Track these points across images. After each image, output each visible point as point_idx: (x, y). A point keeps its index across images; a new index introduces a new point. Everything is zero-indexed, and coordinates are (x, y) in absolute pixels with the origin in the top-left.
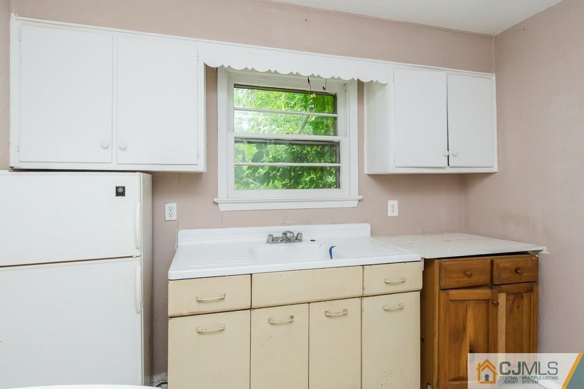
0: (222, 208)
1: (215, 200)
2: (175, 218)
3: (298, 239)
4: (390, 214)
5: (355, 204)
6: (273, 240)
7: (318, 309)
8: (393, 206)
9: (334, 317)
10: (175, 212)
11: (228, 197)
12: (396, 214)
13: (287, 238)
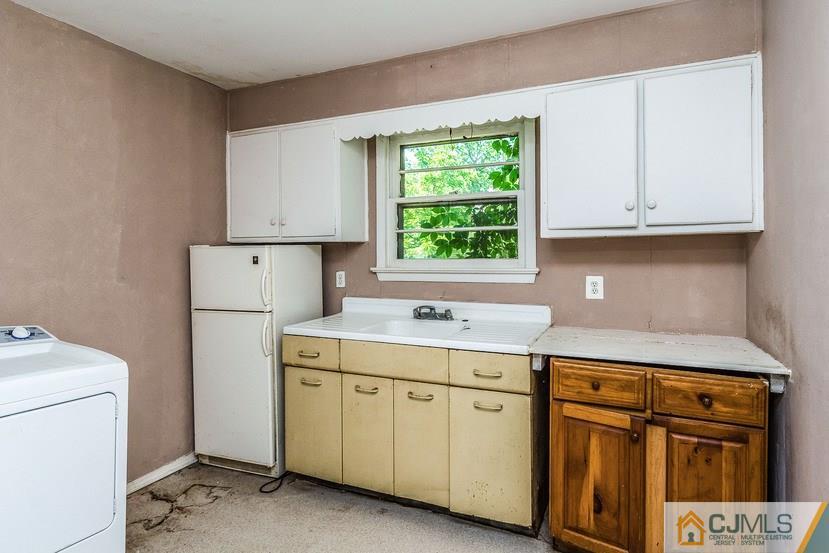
0: (382, 277)
1: (372, 269)
2: (343, 285)
3: (446, 316)
4: (589, 295)
5: (531, 279)
6: (419, 315)
7: (404, 388)
8: (594, 284)
9: (416, 399)
10: (343, 279)
11: (387, 267)
12: (600, 296)
13: (431, 315)
